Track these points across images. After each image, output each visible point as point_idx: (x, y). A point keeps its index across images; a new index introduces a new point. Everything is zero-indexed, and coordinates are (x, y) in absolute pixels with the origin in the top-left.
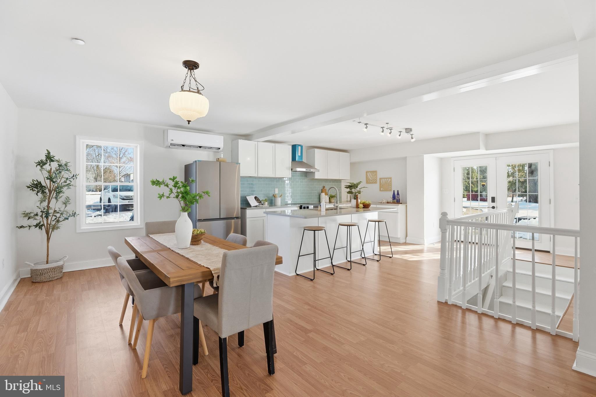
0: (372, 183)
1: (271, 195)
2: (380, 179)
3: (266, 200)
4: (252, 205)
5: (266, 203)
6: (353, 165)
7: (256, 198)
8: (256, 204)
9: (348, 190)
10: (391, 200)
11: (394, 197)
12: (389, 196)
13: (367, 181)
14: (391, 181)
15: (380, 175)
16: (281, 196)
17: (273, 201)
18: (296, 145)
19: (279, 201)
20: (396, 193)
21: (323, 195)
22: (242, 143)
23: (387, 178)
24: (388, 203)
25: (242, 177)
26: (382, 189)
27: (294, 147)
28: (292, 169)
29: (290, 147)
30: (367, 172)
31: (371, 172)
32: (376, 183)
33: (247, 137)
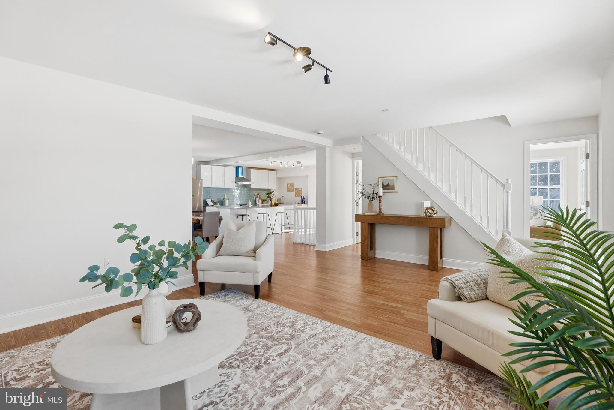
0: (291, 191)
1: (222, 199)
2: (295, 189)
3: (218, 202)
4: (210, 205)
5: (219, 204)
6: (279, 179)
7: (212, 200)
8: (212, 204)
9: (267, 196)
10: (300, 202)
11: (302, 201)
12: (299, 199)
13: (288, 190)
14: (301, 190)
15: (295, 186)
16: (228, 199)
17: (223, 203)
18: (239, 167)
19: (227, 202)
20: (303, 198)
21: (257, 199)
22: (203, 167)
23: (299, 188)
24: (298, 204)
25: (204, 188)
26: (296, 195)
27: (237, 168)
28: (235, 183)
29: (234, 169)
30: (288, 184)
31: (290, 184)
32: (293, 191)
33: (207, 163)
